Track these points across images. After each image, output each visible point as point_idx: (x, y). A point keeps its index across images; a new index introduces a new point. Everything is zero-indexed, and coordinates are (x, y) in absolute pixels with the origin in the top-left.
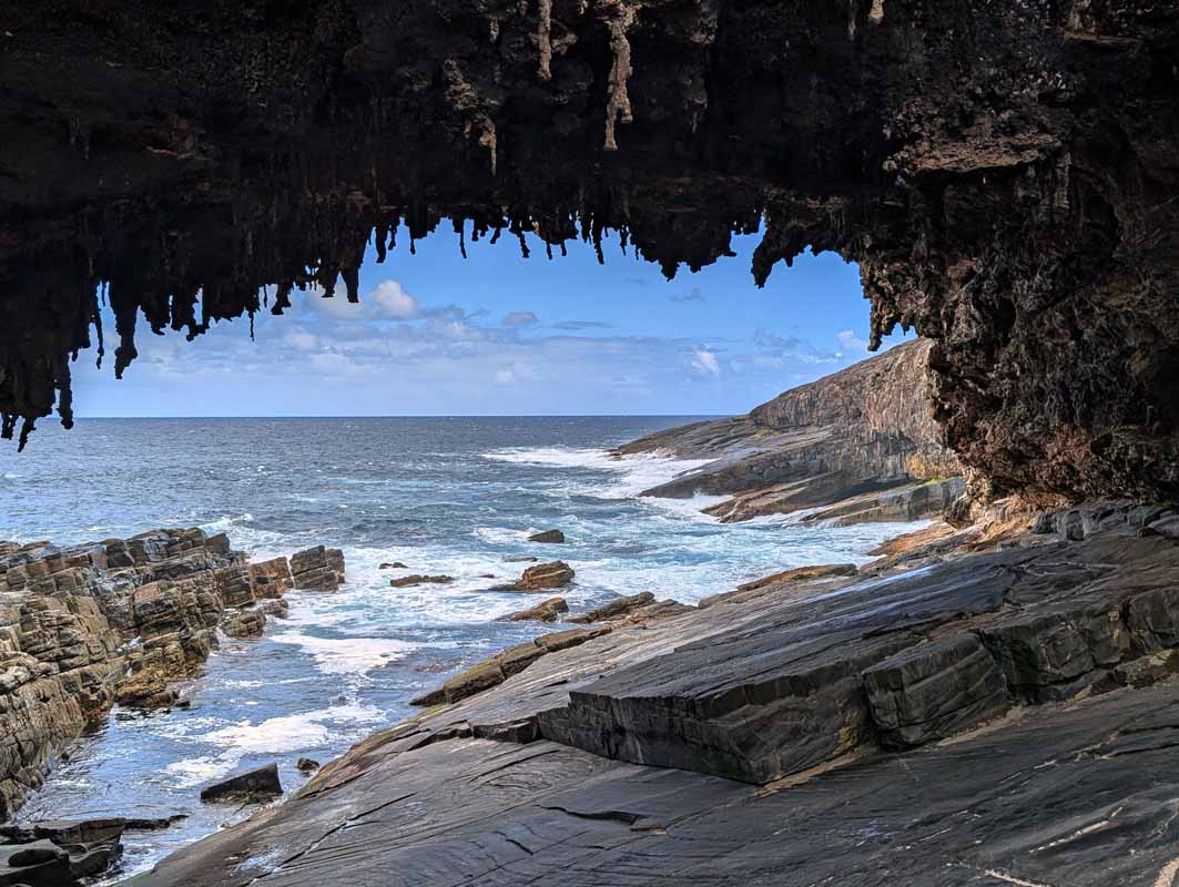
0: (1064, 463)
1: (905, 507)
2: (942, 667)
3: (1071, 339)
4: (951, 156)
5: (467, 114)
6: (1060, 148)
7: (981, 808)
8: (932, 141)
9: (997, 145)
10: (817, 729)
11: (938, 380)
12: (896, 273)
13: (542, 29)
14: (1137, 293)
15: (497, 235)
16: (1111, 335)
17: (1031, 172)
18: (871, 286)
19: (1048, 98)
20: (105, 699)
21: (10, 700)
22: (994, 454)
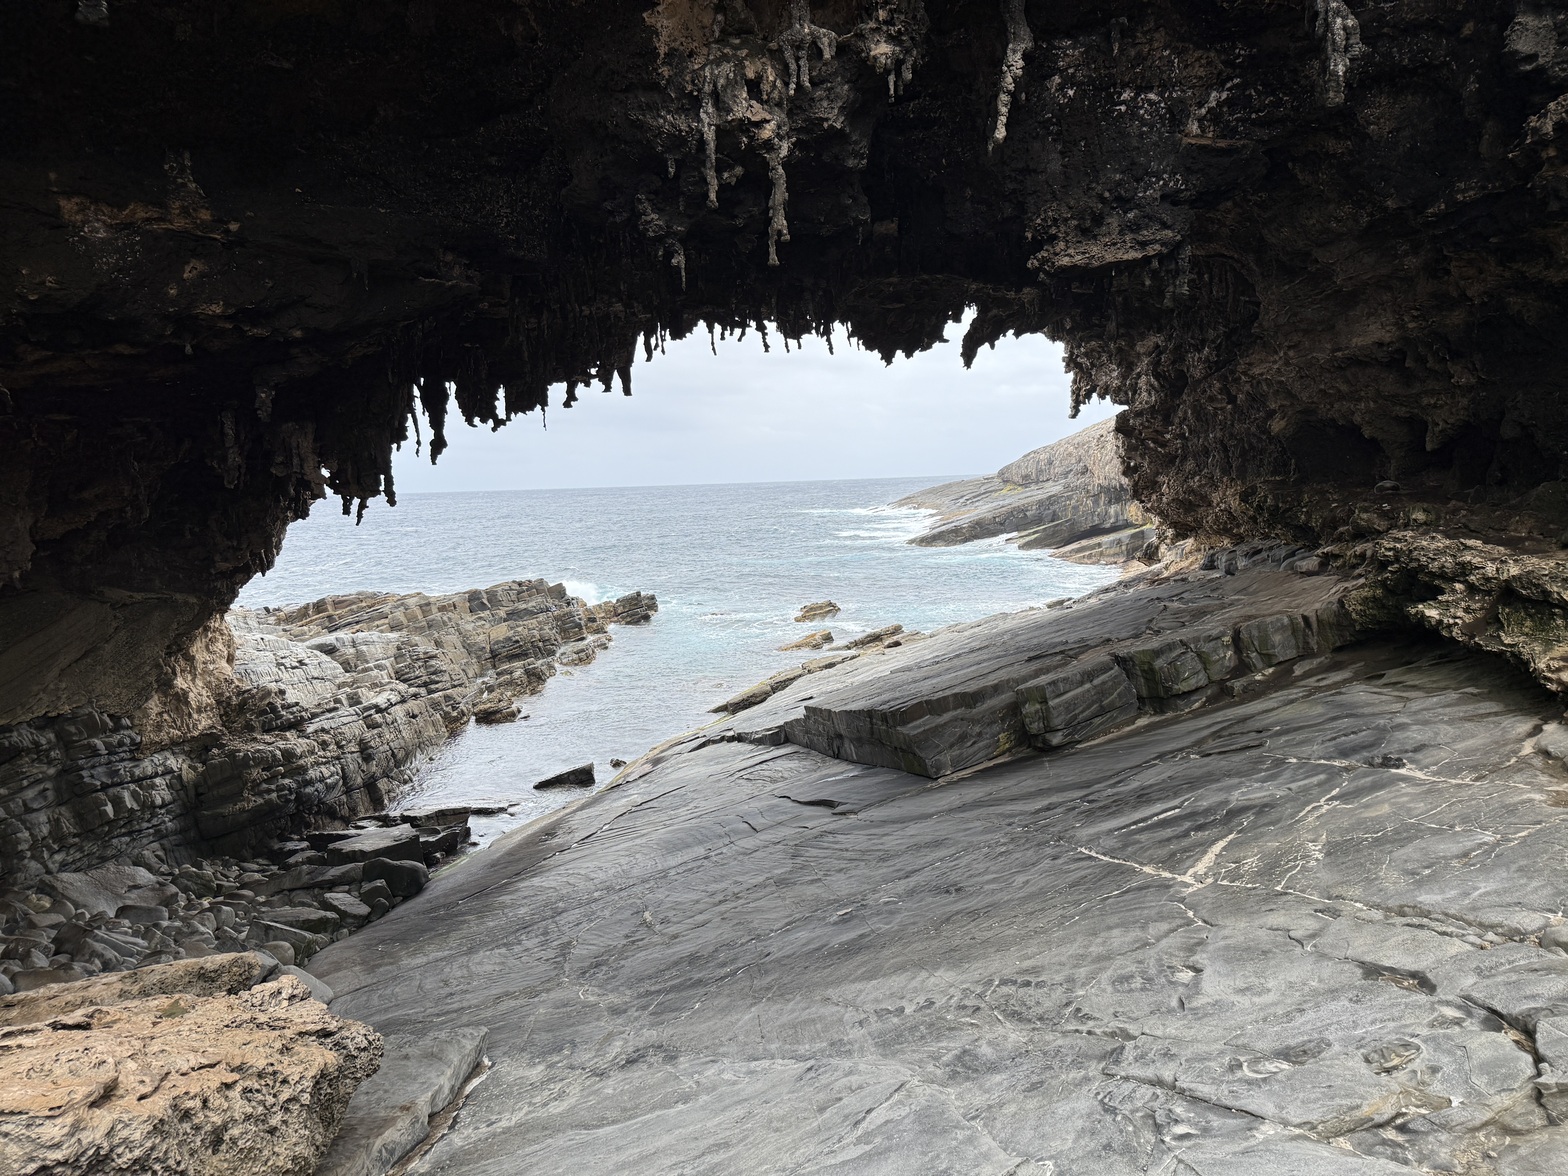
0: (1226, 510)
1: (1124, 548)
2: (1082, 683)
3: (1228, 403)
4: (1083, 253)
5: (659, 239)
6: (1180, 242)
7: (1091, 798)
8: (1067, 241)
9: (1124, 242)
10: (980, 734)
11: (1123, 443)
12: (1093, 350)
13: (708, 165)
14: (1275, 362)
15: (743, 334)
16: (1256, 399)
17: (1155, 264)
18: (1071, 363)
19: (1170, 198)
20: (464, 715)
21: (384, 717)
22: (1168, 504)
